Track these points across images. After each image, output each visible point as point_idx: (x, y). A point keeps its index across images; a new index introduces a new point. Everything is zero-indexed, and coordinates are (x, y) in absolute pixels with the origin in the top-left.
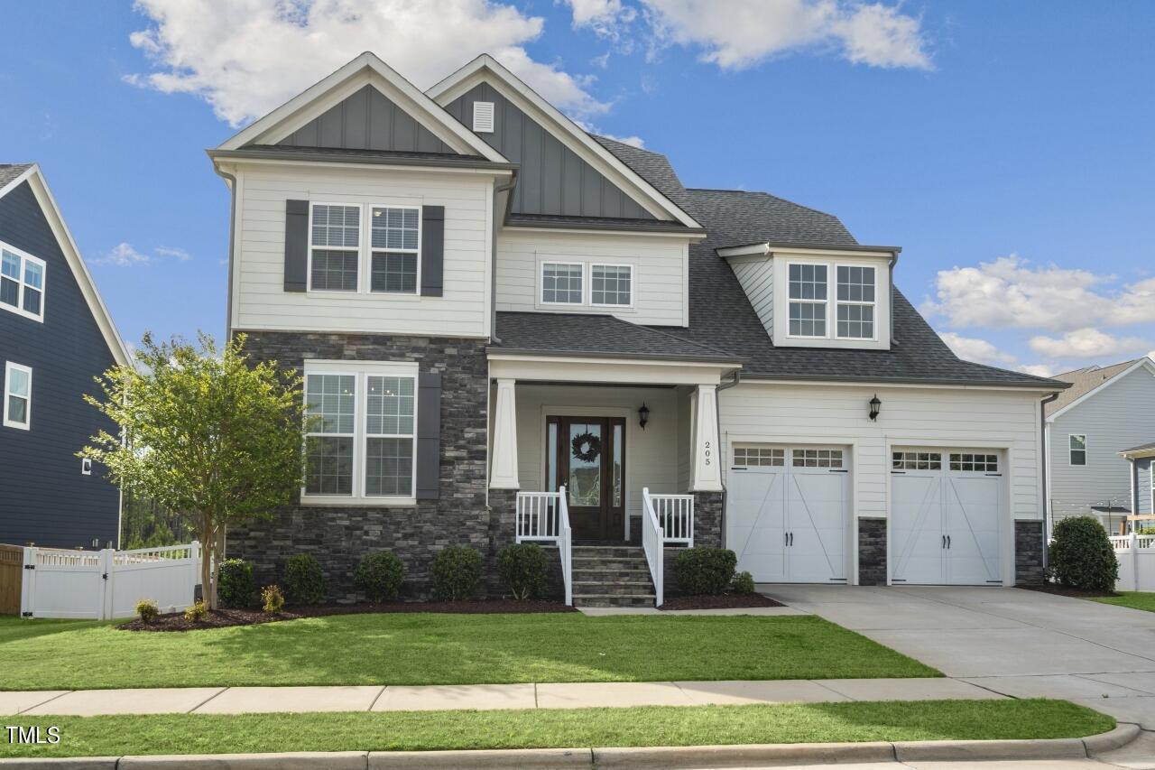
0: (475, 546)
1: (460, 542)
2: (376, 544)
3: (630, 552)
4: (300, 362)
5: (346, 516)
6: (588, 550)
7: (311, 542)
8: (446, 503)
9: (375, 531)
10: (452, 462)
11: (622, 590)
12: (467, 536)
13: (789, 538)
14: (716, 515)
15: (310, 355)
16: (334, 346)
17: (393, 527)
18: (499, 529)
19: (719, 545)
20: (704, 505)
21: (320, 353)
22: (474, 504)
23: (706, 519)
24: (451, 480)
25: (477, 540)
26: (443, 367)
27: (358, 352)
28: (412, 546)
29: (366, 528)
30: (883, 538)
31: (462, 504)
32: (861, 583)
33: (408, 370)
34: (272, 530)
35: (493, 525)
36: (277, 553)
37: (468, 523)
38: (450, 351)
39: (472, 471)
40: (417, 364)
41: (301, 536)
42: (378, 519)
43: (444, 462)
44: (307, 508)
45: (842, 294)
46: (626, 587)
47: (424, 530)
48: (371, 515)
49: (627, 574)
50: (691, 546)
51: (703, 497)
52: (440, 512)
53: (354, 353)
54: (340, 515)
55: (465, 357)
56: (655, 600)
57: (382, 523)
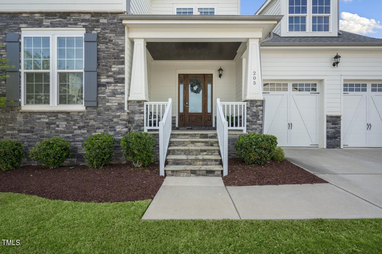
0: (118, 133)
1: (110, 131)
2: (64, 132)
3: (209, 135)
4: (19, 29)
5: (46, 116)
6: (185, 135)
7: (28, 131)
8: (102, 109)
9: (63, 125)
10: (104, 85)
11: (201, 162)
12: (114, 127)
13: (290, 126)
14: (260, 113)
15: (24, 25)
16: (37, 20)
17: (72, 123)
18: (134, 123)
19: (261, 131)
20: (252, 108)
21: (30, 24)
22: (118, 109)
23: (253, 116)
24: (105, 95)
25: (120, 129)
26: (99, 30)
27: (51, 23)
28: (83, 133)
29: (57, 123)
30: (339, 126)
31: (110, 109)
32: (327, 147)
33: (79, 32)
34: (6, 125)
35: (130, 121)
36: (9, 137)
37: (114, 120)
38: (103, 21)
39: (116, 90)
40: (84, 29)
41: (22, 128)
42: (64, 118)
43: (99, 85)
44: (25, 112)
45: (314, 11)
46: (204, 160)
47: (89, 124)
48: (60, 116)
49: (205, 151)
50: (245, 132)
51: (252, 102)
52: (99, 114)
53: (49, 24)
54: (43, 116)
55: (112, 24)
56: (222, 171)
57: (66, 120)
